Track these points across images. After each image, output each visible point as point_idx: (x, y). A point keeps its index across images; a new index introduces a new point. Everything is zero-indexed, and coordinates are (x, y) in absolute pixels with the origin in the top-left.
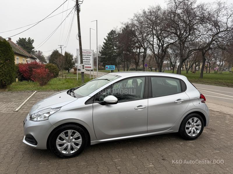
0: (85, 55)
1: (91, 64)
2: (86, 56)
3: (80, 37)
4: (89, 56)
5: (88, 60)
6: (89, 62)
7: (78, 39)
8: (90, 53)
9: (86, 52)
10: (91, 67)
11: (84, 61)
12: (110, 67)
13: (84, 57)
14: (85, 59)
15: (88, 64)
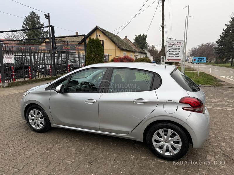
1: (180, 57)
3: (163, 27)
4: (179, 48)
5: (177, 51)
6: (179, 54)
7: (161, 30)
8: (181, 44)
9: (175, 43)
10: (180, 60)
11: (172, 53)
12: (198, 59)
13: (173, 49)
14: (174, 50)
15: (177, 56)
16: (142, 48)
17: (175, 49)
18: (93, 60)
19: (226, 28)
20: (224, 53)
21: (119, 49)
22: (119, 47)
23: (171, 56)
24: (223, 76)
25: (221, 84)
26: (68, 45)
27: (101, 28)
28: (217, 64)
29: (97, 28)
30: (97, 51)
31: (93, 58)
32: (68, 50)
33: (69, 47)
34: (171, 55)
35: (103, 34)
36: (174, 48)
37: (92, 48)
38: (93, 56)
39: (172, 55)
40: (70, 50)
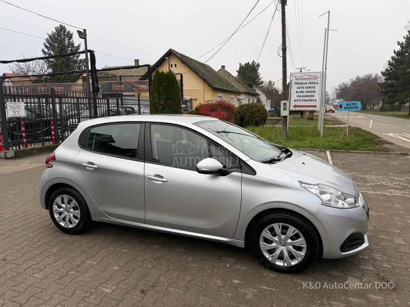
0: (306, 83)
1: (316, 100)
2: (308, 85)
3: (284, 50)
4: (313, 85)
5: (310, 92)
6: (313, 96)
7: (281, 54)
8: (316, 78)
9: (307, 77)
11: (302, 94)
12: (347, 105)
13: (303, 88)
14: (305, 90)
15: (311, 100)
16: (251, 86)
17: (307, 88)
18: (163, 108)
19: (398, 48)
20: (396, 92)
21: (209, 88)
22: (210, 86)
23: (300, 100)
24: (391, 135)
25: (387, 149)
26: (121, 84)
27: (177, 53)
28: (384, 113)
29: (170, 53)
30: (170, 93)
31: (162, 105)
32: (121, 91)
33: (123, 86)
34: (300, 98)
35: (182, 62)
36: (305, 86)
37: (161, 88)
38: (162, 102)
39: (302, 99)
40: (124, 91)
